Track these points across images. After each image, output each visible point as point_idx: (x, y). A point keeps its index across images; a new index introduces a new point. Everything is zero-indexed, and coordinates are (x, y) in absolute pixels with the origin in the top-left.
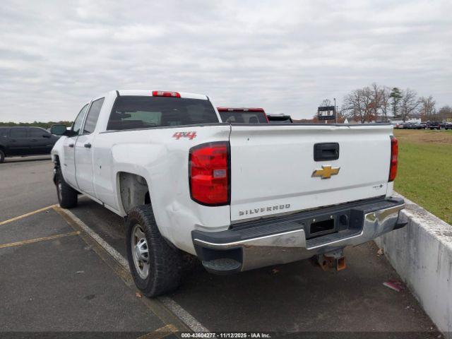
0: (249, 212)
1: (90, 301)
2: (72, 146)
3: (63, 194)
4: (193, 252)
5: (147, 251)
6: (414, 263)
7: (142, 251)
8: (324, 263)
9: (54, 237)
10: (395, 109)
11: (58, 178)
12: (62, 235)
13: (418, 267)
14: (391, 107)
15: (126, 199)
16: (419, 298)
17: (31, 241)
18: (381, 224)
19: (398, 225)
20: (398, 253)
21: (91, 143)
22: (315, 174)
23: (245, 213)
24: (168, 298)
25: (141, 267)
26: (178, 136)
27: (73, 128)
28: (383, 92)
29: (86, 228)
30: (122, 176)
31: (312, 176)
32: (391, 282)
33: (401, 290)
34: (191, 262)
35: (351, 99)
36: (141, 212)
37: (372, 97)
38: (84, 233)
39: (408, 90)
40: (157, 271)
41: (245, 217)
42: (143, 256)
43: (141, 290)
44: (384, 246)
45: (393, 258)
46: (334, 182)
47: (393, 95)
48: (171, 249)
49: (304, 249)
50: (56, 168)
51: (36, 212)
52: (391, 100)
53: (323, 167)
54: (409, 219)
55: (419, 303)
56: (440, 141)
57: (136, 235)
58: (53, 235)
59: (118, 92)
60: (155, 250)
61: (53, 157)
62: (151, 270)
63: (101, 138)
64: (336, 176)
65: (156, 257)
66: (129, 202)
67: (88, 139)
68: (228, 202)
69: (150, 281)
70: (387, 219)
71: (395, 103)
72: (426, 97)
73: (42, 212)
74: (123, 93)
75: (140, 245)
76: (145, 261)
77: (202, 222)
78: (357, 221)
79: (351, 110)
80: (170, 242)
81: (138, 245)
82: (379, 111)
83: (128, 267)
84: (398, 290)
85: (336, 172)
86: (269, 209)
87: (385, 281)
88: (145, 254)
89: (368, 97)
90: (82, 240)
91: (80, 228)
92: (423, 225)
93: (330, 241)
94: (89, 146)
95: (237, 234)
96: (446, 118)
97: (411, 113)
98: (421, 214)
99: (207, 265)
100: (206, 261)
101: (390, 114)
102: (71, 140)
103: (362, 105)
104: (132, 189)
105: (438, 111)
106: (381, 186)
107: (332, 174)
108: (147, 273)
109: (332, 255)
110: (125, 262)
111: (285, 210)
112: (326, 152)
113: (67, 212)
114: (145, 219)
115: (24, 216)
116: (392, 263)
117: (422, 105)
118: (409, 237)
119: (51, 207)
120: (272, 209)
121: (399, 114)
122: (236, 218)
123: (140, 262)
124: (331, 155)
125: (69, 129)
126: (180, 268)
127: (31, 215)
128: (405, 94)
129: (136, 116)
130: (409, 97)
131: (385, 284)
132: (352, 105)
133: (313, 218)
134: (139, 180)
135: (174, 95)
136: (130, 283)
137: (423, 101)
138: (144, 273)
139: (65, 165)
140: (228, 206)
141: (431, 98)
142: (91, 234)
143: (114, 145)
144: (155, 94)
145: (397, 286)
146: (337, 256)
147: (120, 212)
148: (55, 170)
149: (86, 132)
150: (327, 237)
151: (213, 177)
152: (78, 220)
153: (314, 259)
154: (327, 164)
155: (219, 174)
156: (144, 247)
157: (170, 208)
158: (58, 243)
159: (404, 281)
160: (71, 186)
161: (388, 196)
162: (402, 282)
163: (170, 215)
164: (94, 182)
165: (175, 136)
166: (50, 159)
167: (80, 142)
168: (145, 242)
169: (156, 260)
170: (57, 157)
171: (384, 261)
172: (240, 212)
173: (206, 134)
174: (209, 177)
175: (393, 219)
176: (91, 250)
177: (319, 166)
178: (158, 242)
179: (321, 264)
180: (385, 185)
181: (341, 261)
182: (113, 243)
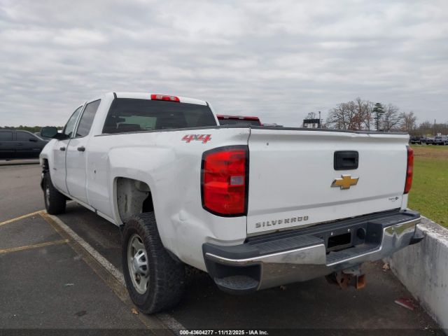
0: (266, 224)
1: (81, 319)
2: (63, 149)
3: (50, 200)
4: (203, 267)
5: (146, 263)
6: (430, 280)
7: (140, 263)
8: (342, 281)
9: (40, 245)
10: (377, 124)
11: (46, 183)
12: (49, 244)
13: (436, 285)
14: (374, 121)
15: (123, 206)
16: (437, 318)
17: (16, 249)
18: (399, 237)
19: (414, 240)
20: (409, 269)
21: (85, 147)
22: (334, 184)
23: (262, 225)
24: (167, 315)
25: (138, 281)
26: (188, 139)
27: (64, 131)
28: (366, 106)
29: (75, 236)
30: (120, 181)
31: (332, 187)
32: (403, 300)
33: (415, 308)
34: (189, 275)
35: (336, 112)
36: (141, 221)
37: (356, 112)
38: (72, 241)
39: (390, 105)
40: (157, 286)
41: (262, 230)
42: (141, 269)
43: (138, 306)
44: (391, 261)
45: (403, 274)
46: (353, 192)
47: (376, 110)
48: (174, 262)
49: (324, 266)
50: (44, 172)
51: (21, 218)
52: (373, 115)
53: (342, 177)
54: (424, 234)
55: (438, 325)
56: (422, 155)
57: (133, 245)
58: (39, 243)
59: (115, 94)
60: (156, 263)
61: (41, 161)
62: (150, 285)
63: (96, 141)
64: (354, 186)
65: (157, 271)
66: (126, 210)
67: (81, 142)
68: (244, 213)
69: (148, 297)
70: (403, 233)
71: (378, 118)
72: (408, 113)
73: (28, 217)
74: (120, 95)
75: (138, 257)
76: (143, 274)
77: (215, 235)
78: (374, 235)
79: (335, 124)
80: (174, 254)
81: (135, 256)
82: (363, 125)
83: (123, 280)
84: (412, 309)
85: (354, 182)
86: (287, 221)
87: (397, 299)
88: (144, 267)
89: (352, 111)
90: (71, 250)
91: (68, 236)
92: (441, 240)
93: (349, 256)
94: (82, 149)
95: (253, 249)
96: (426, 134)
97: (393, 128)
98: (436, 229)
99: (220, 283)
100: (219, 278)
101: (373, 128)
102: (62, 144)
103: (347, 118)
104: (130, 196)
105: (418, 126)
106: (397, 198)
107: (351, 185)
108: (145, 288)
109: (350, 272)
110: (119, 275)
111: (303, 223)
112: (346, 161)
113: (54, 218)
114: (145, 228)
115: (8, 222)
116: (401, 279)
117: (403, 120)
118: (424, 252)
119: (36, 213)
120: (290, 221)
121: (381, 128)
122: (253, 230)
123: (136, 275)
124: (350, 164)
125: (60, 132)
126: (182, 283)
127: (16, 221)
128: (388, 109)
129: (131, 120)
130: (390, 112)
131: (396, 302)
132: (337, 118)
133: (331, 232)
134: (138, 186)
135: (173, 99)
136: (125, 297)
137: (404, 117)
138: (141, 288)
139: (55, 169)
140: (245, 217)
141: (412, 114)
142: (80, 242)
143: (112, 148)
144: (154, 98)
145: (409, 304)
146: (356, 273)
147: (115, 220)
148: (43, 174)
149: (78, 135)
150: (345, 252)
151: (229, 184)
152: (66, 228)
153: (332, 277)
154: (346, 173)
155: (236, 181)
156: (143, 259)
157: (176, 217)
158: (44, 252)
159: (416, 299)
160: (60, 191)
161: (402, 209)
162: (415, 300)
163: (176, 225)
164: (87, 186)
165: (185, 138)
166: (39, 163)
167: (72, 145)
168: (143, 254)
169: (156, 274)
170: (46, 161)
171: (391, 275)
172: (257, 224)
173: (222, 138)
174: (225, 185)
175: (409, 234)
176: (81, 260)
177: (339, 175)
178: (160, 255)
179: (339, 281)
180: (400, 197)
181: (361, 278)
182: (104, 253)
